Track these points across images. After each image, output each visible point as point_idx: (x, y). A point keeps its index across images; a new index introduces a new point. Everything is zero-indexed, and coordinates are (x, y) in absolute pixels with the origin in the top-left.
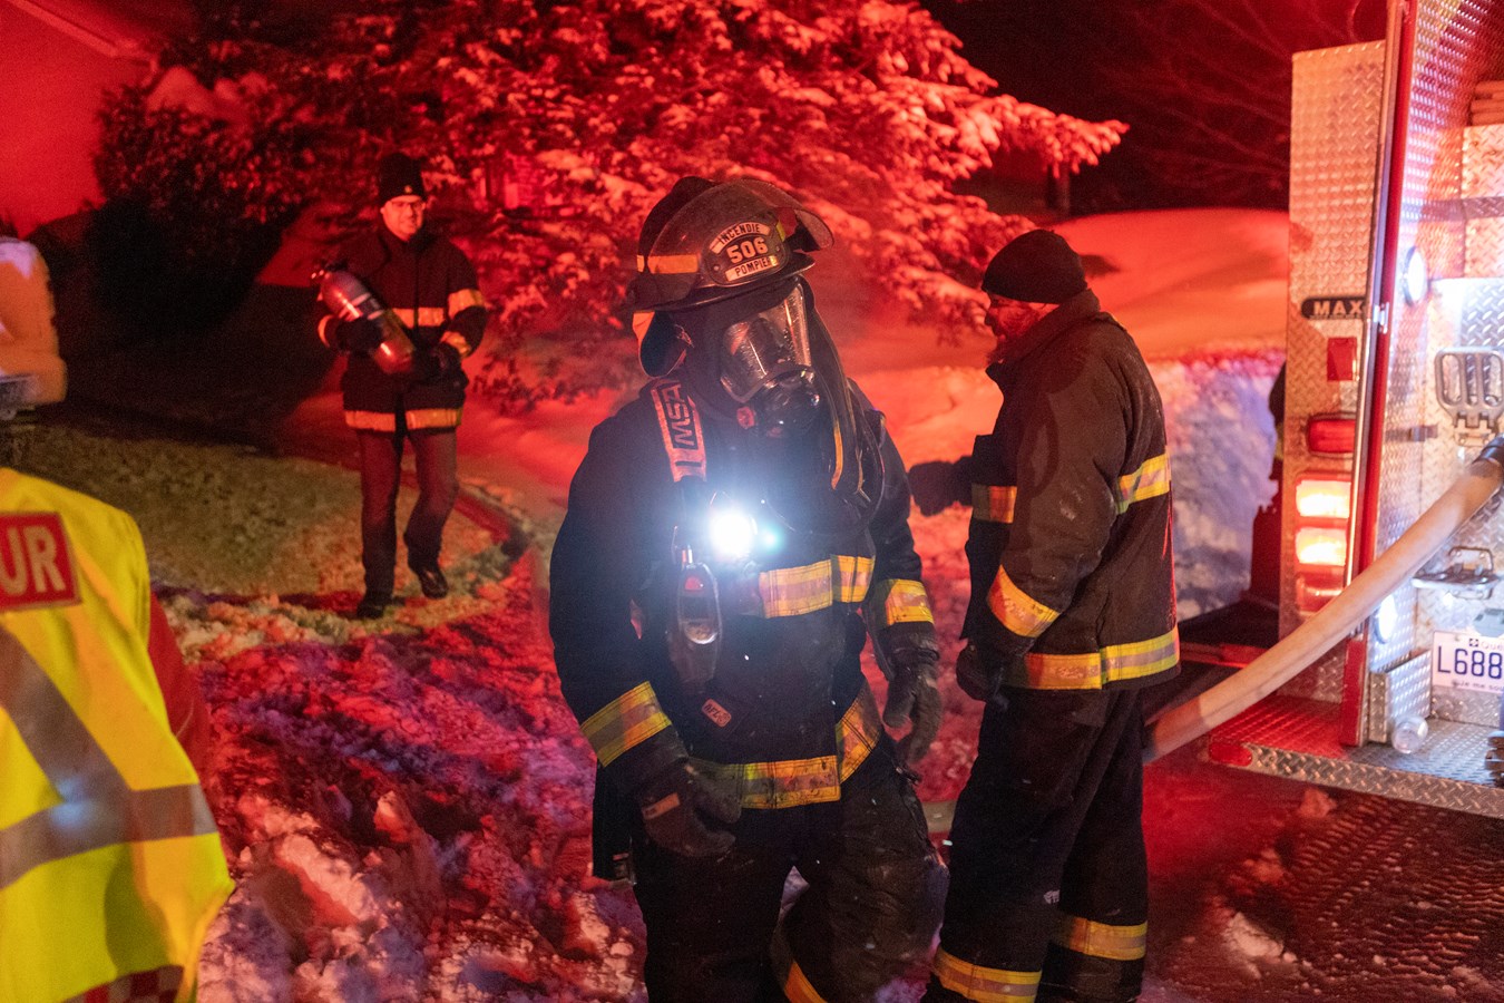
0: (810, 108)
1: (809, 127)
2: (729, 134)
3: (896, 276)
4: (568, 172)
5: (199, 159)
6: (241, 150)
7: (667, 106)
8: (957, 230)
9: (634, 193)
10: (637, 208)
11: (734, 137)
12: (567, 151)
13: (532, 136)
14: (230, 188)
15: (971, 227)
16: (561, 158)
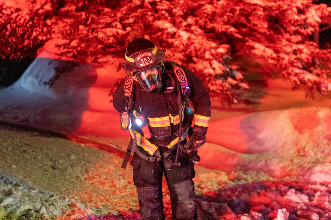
0: (258, 7)
1: (256, 14)
2: (228, 16)
3: (290, 71)
4: (167, 29)
5: (9, 23)
6: (25, 20)
7: (204, 5)
8: (307, 54)
9: (192, 38)
10: (193, 43)
11: (229, 17)
12: (165, 21)
13: (152, 15)
14: (20, 34)
15: (312, 53)
16: (164, 24)
